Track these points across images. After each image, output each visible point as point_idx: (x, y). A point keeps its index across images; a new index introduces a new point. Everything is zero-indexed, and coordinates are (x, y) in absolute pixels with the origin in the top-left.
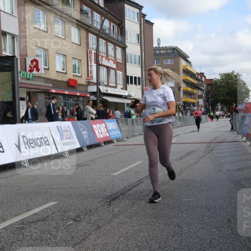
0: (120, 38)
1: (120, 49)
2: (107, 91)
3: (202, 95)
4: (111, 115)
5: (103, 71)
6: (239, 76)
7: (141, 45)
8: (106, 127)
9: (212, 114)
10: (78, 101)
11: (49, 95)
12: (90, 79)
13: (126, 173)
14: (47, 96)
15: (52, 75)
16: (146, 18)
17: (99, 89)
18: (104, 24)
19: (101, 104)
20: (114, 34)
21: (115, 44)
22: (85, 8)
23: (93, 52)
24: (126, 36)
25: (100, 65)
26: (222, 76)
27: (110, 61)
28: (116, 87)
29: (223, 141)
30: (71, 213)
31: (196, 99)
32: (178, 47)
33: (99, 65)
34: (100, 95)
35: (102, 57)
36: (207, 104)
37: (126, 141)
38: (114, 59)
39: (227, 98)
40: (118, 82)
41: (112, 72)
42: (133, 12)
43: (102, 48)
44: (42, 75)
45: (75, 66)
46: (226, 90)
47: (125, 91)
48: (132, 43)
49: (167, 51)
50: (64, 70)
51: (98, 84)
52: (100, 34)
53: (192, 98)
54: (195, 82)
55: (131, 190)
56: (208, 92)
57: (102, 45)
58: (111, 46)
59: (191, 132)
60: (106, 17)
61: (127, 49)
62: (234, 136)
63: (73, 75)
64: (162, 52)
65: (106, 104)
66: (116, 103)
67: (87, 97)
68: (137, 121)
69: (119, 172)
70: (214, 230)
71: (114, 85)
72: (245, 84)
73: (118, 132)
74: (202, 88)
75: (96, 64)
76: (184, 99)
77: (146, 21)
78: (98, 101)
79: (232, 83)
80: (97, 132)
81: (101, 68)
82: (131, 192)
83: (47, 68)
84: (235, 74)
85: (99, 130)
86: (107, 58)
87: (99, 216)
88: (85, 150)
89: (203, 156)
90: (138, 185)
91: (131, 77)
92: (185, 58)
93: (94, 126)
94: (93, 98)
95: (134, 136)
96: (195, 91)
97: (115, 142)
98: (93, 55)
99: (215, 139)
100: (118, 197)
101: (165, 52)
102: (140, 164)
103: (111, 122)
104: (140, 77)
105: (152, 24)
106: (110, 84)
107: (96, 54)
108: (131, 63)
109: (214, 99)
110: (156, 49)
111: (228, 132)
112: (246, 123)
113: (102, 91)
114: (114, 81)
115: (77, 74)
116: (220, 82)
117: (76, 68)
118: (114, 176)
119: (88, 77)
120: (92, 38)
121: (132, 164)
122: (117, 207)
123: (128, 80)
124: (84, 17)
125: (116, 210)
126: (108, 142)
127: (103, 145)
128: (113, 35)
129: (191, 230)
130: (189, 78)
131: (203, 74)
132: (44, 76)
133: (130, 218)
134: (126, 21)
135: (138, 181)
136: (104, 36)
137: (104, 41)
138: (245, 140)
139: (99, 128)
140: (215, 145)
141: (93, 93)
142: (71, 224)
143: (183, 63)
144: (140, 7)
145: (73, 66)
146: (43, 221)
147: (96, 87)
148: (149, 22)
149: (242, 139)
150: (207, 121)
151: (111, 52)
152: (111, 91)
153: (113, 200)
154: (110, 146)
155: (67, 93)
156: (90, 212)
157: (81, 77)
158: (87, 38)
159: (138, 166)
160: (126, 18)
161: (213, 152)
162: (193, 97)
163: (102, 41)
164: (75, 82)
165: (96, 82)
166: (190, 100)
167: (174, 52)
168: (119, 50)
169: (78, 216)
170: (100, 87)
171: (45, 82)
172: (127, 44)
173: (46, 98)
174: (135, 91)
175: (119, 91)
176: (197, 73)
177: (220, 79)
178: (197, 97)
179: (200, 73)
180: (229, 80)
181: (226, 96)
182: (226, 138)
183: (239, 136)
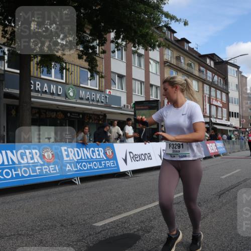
0: (224, 87)
2: (216, 121)
5: (214, 109)
7: (239, 91)
8: (216, 146)
12: (205, 114)
13: (230, 177)
16: (242, 74)
17: (211, 120)
18: (214, 78)
20: (221, 84)
21: (222, 91)
22: (202, 68)
23: (207, 96)
27: (218, 102)
28: (222, 119)
33: (211, 105)
34: (211, 124)
35: (213, 99)
37: (228, 155)
38: (220, 101)
40: (224, 116)
41: (220, 109)
42: (233, 70)
43: (213, 94)
47: (228, 122)
48: (233, 90)
51: (210, 117)
52: (212, 85)
57: (213, 92)
58: (219, 92)
60: (215, 74)
61: (229, 94)
65: (215, 129)
66: (222, 130)
68: (236, 142)
69: (225, 176)
71: (220, 118)
73: (224, 149)
75: (209, 104)
77: (242, 76)
78: (210, 128)
80: (209, 149)
82: (234, 190)
85: (211, 147)
86: (216, 100)
90: (238, 185)
91: (232, 113)
93: (208, 145)
95: (234, 152)
97: (222, 155)
98: (207, 98)
102: (239, 171)
103: (219, 142)
105: (246, 78)
106: (218, 117)
107: (209, 97)
108: (232, 103)
110: (249, 94)
113: (213, 122)
114: (221, 115)
118: (222, 179)
119: (204, 112)
120: (206, 87)
121: (233, 171)
122: (225, 199)
123: (230, 115)
124: (201, 74)
125: (224, 201)
126: (217, 155)
134: (229, 76)
136: (214, 86)
137: (214, 89)
141: (207, 123)
144: (238, 67)
147: (209, 119)
148: (244, 76)
151: (219, 96)
152: (219, 121)
153: (222, 194)
154: (219, 158)
158: (203, 87)
159: (237, 173)
160: (228, 74)
163: (213, 89)
165: (209, 115)
168: (224, 95)
172: (229, 91)
174: (235, 122)
175: (224, 122)
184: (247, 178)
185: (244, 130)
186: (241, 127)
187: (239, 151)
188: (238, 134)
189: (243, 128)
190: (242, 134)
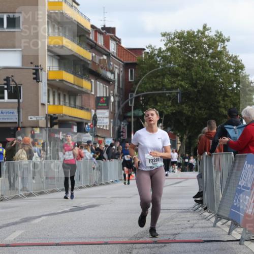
3: (108, 98)
6: (223, 41)
26: (169, 41)
29: (172, 238)
31: (88, 110)
36: (124, 124)
39: (186, 109)
46: (183, 83)
53: (75, 107)
54: (87, 55)
56: (126, 90)
59: (72, 210)
62: (204, 223)
72: (239, 67)
74: (110, 76)
76: (51, 109)
79: (202, 64)
84: (212, 34)
96: (86, 85)
111: (186, 211)
116: (165, 58)
138: (239, 237)
149: (229, 233)
162: (78, 103)
166: (68, 111)
176: (93, 27)
177: (164, 48)
178: (92, 103)
179: (104, 28)
180: (192, 52)
181: (182, 103)
182: (180, 231)
183: (219, 224)
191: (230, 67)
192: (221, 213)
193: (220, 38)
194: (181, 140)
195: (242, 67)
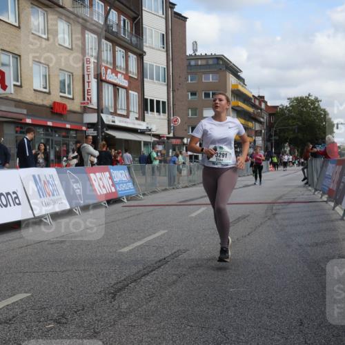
0: (134, 39)
1: (135, 56)
2: (114, 122)
3: (261, 131)
4: (119, 159)
5: (108, 91)
6: (318, 101)
7: (167, 51)
8: (111, 178)
9: (275, 160)
10: (68, 137)
11: (21, 128)
12: (88, 103)
13: (142, 248)
14: (18, 129)
15: (28, 96)
16: (175, 10)
18: (110, 17)
19: (104, 142)
20: (126, 34)
21: (127, 50)
23: (93, 60)
24: (144, 37)
25: (102, 81)
26: (292, 102)
27: (119, 75)
28: (127, 116)
29: (292, 200)
30: (52, 311)
31: (252, 137)
32: (225, 56)
33: (100, 80)
34: (102, 128)
35: (107, 68)
36: (269, 144)
37: (141, 200)
38: (124, 72)
39: (300, 136)
40: (131, 108)
41: (122, 92)
43: (107, 55)
44: (10, 96)
45: (63, 83)
46: (298, 123)
47: (142, 123)
48: (153, 48)
49: (207, 62)
50: (45, 88)
51: (100, 111)
54: (251, 110)
55: (148, 274)
56: (270, 127)
57: (107, 50)
58: (120, 53)
59: (244, 187)
60: (113, 6)
61: (145, 57)
62: (308, 193)
63: (61, 96)
64: (200, 63)
65: (111, 142)
66: (127, 141)
67: (82, 131)
69: (130, 247)
70: (276, 337)
71: (124, 113)
72: (326, 114)
73: (130, 185)
74: (262, 120)
75: (96, 80)
77: (176, 13)
78: (100, 137)
79: (308, 113)
80: (96, 185)
81: (105, 85)
82: (148, 278)
83: (19, 84)
84: (313, 98)
85: (101, 182)
86: (115, 71)
87: (96, 315)
88: (77, 212)
89: (261, 224)
90: (160, 267)
91: (152, 101)
92: (235, 72)
93: (92, 176)
94: (91, 132)
95: (154, 192)
96: (251, 124)
97: (125, 200)
98: (92, 66)
99: (280, 198)
100: (127, 286)
101: (204, 62)
102: (164, 234)
103: (119, 170)
104: (166, 100)
105: (185, 19)
106: (119, 112)
107: (97, 63)
108: (152, 78)
109: (279, 137)
110: (191, 58)
111: (300, 187)
112: (327, 173)
113: (106, 122)
114: (124, 106)
115: (67, 95)
116: (289, 110)
117: (65, 85)
118: (122, 254)
119: (84, 99)
121: (150, 235)
122: (125, 302)
123: (147, 106)
125: (124, 306)
126: (114, 201)
127: (107, 205)
128: (124, 34)
129: (242, 337)
130: (241, 104)
131: (263, 97)
132: (14, 97)
133: (145, 319)
134: (145, 14)
135: (160, 261)
136: (110, 36)
137: (110, 44)
138: (326, 199)
139: (101, 179)
140: (280, 207)
141: (91, 125)
142: (51, 328)
143: (232, 80)
145: (61, 82)
146: (7, 323)
147: (96, 115)
148: (180, 15)
149: (321, 198)
150: (268, 171)
151: (120, 62)
152: (120, 121)
153: (120, 290)
154: (117, 206)
155: (50, 124)
156: (83, 310)
157: (73, 99)
159: (160, 238)
160: (143, 8)
161: (277, 217)
163: (106, 44)
164: (64, 106)
165: (96, 108)
167: (218, 64)
168: (133, 59)
169: (63, 316)
170: (102, 115)
171: (16, 106)
172: (145, 49)
173: (17, 132)
174: (157, 123)
175: (131, 123)
176: (253, 96)
177: (288, 106)
178: (254, 133)
179: (259, 96)
180: (303, 107)
181: (298, 132)
182: (296, 197)
183: (316, 193)
184: (182, 248)
185: (178, 141)
186: (171, 135)
187: (166, 190)
188: (164, 152)
189: (174, 137)
190: (174, 150)
191: (321, 114)
192: (318, 188)
193: (317, 100)
194: (298, 150)
195: (328, 114)
